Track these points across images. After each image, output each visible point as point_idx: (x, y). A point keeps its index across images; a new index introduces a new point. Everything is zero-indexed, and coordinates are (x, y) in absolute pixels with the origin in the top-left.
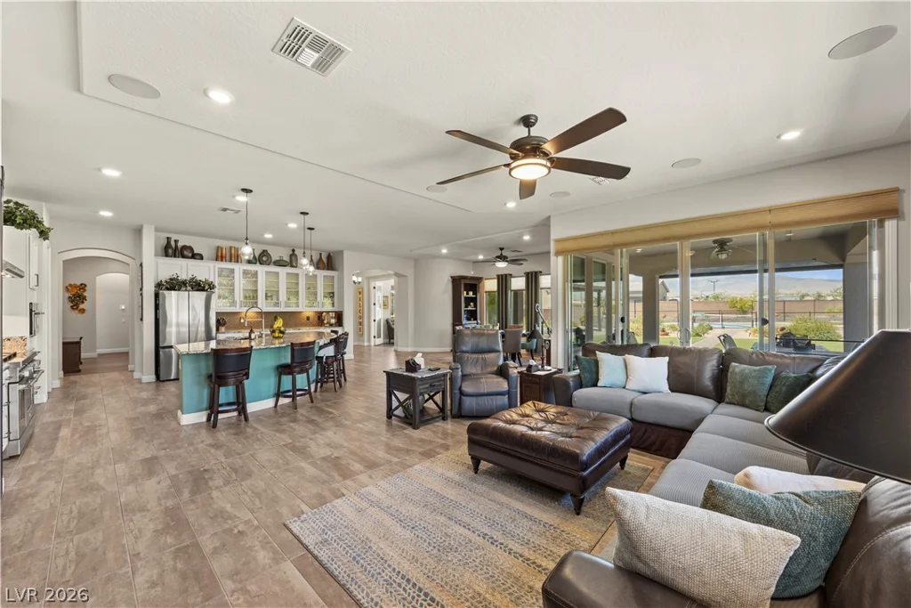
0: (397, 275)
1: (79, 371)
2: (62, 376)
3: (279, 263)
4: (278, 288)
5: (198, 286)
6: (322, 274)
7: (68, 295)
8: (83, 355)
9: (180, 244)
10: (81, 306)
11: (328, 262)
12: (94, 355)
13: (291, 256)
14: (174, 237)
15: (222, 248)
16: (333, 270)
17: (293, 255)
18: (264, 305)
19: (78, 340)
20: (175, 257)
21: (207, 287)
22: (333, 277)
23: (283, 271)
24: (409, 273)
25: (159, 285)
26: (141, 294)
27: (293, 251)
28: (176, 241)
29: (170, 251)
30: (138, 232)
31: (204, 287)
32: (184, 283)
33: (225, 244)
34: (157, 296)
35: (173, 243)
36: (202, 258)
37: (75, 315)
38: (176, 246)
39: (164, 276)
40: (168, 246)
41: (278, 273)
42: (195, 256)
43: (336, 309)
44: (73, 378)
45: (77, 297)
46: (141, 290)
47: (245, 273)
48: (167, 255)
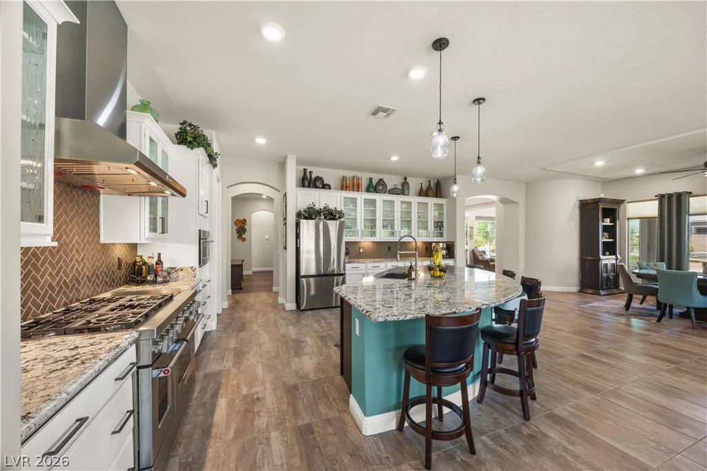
0: (505, 201)
1: (241, 289)
2: (231, 294)
3: (393, 192)
4: (394, 217)
5: (331, 215)
6: (431, 201)
7: (236, 228)
8: (245, 273)
9: (314, 176)
10: (244, 236)
11: (436, 189)
12: (250, 273)
13: (403, 184)
14: (309, 169)
15: (346, 179)
16: (441, 197)
17: (405, 184)
18: (382, 235)
19: (240, 263)
20: (310, 187)
21: (337, 216)
22: (442, 205)
23: (397, 199)
24: (519, 197)
25: (299, 215)
26: (285, 224)
27: (405, 179)
28: (310, 172)
29: (306, 183)
30: (282, 165)
31: (335, 216)
32: (319, 213)
33: (349, 174)
34: (298, 225)
35: (308, 175)
36: (330, 188)
37: (239, 242)
38: (311, 177)
39: (303, 206)
40: (304, 178)
41: (393, 201)
42: (326, 186)
43: (445, 239)
44: (238, 296)
45: (241, 229)
46: (285, 219)
47: (367, 202)
48: (303, 186)
